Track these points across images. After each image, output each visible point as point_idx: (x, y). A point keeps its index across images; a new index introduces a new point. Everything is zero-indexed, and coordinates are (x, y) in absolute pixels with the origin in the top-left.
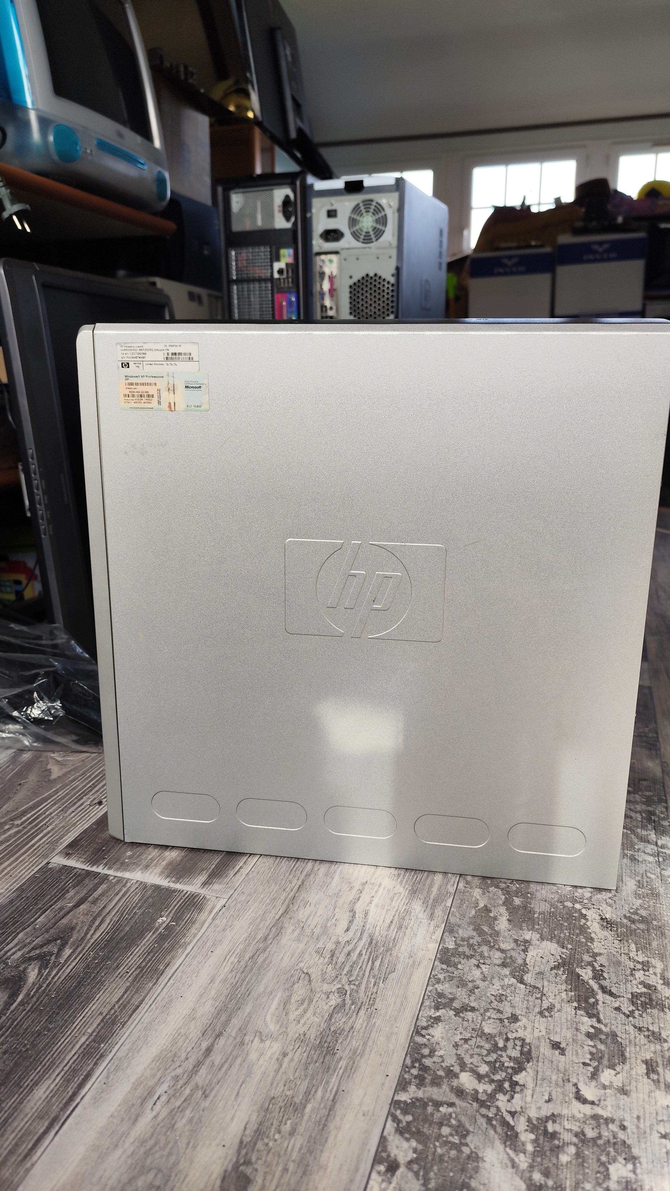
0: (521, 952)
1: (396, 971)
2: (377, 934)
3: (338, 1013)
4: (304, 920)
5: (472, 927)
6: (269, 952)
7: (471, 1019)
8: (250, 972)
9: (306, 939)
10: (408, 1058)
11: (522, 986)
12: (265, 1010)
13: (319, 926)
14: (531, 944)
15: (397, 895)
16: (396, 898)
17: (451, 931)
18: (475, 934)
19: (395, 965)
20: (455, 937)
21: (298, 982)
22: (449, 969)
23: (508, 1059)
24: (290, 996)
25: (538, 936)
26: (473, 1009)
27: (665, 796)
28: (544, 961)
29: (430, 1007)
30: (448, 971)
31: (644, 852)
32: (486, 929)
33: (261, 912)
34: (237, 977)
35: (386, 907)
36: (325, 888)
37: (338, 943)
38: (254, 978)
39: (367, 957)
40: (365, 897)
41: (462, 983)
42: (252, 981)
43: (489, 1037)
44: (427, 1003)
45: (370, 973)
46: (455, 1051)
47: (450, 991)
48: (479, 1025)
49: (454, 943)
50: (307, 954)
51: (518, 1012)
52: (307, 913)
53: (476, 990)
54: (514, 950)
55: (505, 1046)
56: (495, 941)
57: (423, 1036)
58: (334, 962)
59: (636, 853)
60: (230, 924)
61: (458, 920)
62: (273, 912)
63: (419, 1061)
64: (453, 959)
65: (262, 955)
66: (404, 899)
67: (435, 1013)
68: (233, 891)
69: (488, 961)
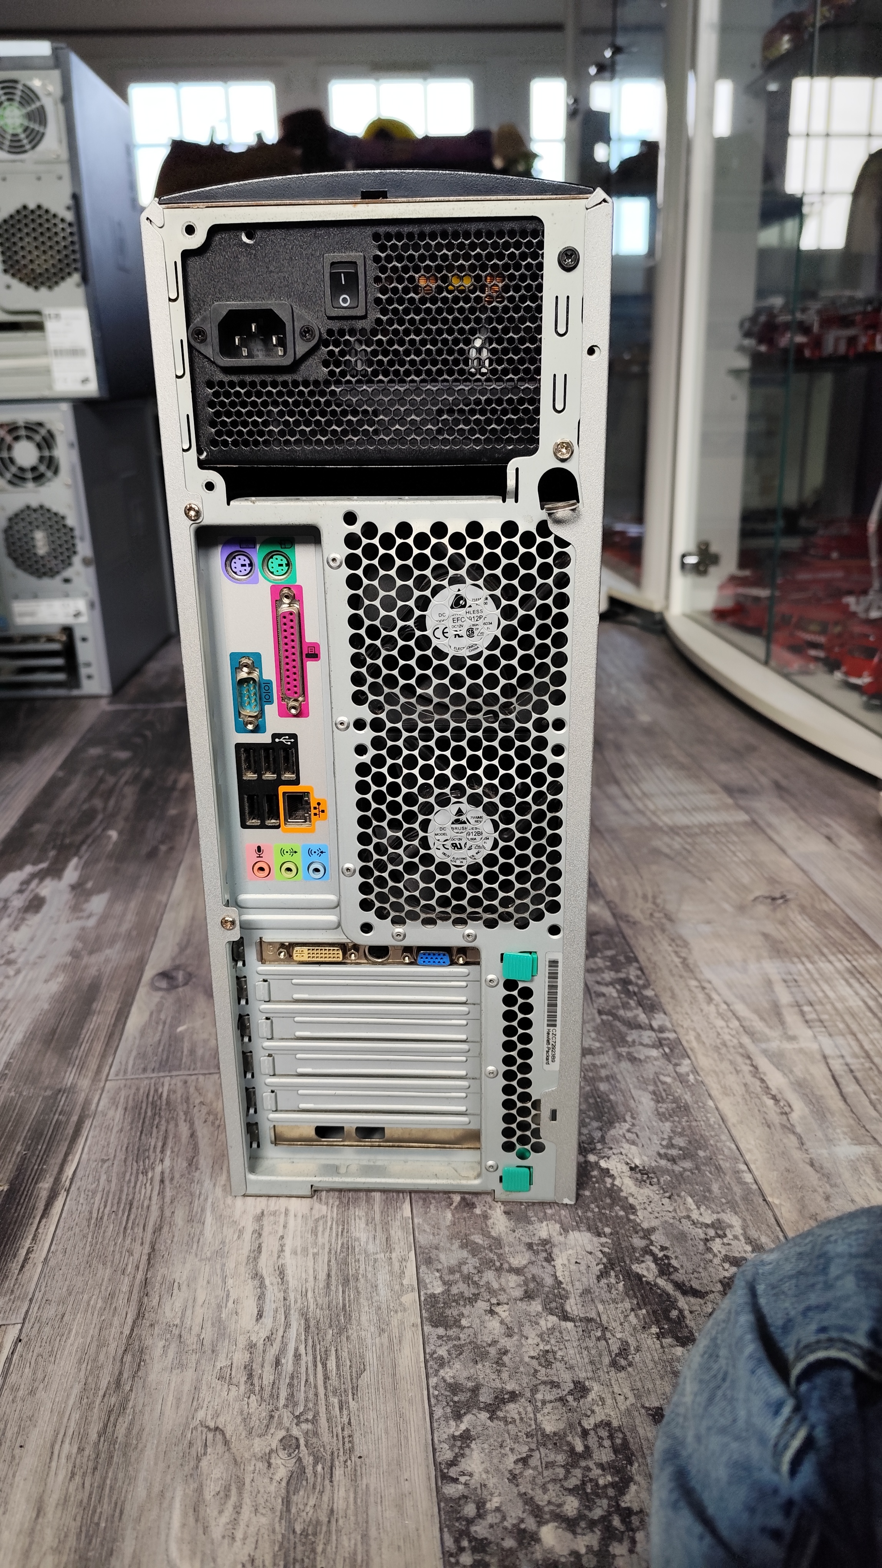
0: (545, 1264)
1: (367, 1367)
2: (312, 1307)
3: (296, 1491)
4: (177, 1321)
5: (457, 1243)
6: (134, 1407)
7: (517, 1417)
8: (110, 1463)
9: (194, 1358)
10: (447, 1536)
11: (570, 1325)
12: (163, 1537)
13: (208, 1325)
14: (553, 1246)
15: (321, 1222)
16: (320, 1229)
17: (429, 1261)
18: (465, 1253)
19: (362, 1357)
20: (438, 1271)
21: (205, 1454)
22: (450, 1333)
23: (599, 1472)
24: (200, 1490)
25: (558, 1226)
26: (514, 1396)
27: (632, 952)
28: (583, 1268)
29: (447, 1419)
30: (449, 1338)
31: (641, 1044)
32: (478, 1239)
33: (93, 1331)
34: (87, 1485)
35: (311, 1251)
36: (195, 1247)
37: (251, 1347)
38: (121, 1475)
39: (310, 1358)
40: (270, 1244)
41: (479, 1354)
42: (120, 1483)
43: (556, 1440)
44: (439, 1412)
45: (326, 1388)
46: (515, 1490)
47: (465, 1374)
48: (533, 1422)
49: (440, 1283)
50: (204, 1387)
51: (582, 1375)
52: (178, 1304)
53: (506, 1359)
54: (532, 1263)
55: (587, 1447)
56: (500, 1256)
57: (455, 1480)
58: (257, 1388)
59: (632, 1050)
60: (40, 1375)
61: (431, 1237)
62: (116, 1322)
63: (464, 1533)
64: (448, 1312)
65: (120, 1420)
66: (334, 1226)
67: (457, 1426)
68: (27, 1303)
69: (503, 1298)
